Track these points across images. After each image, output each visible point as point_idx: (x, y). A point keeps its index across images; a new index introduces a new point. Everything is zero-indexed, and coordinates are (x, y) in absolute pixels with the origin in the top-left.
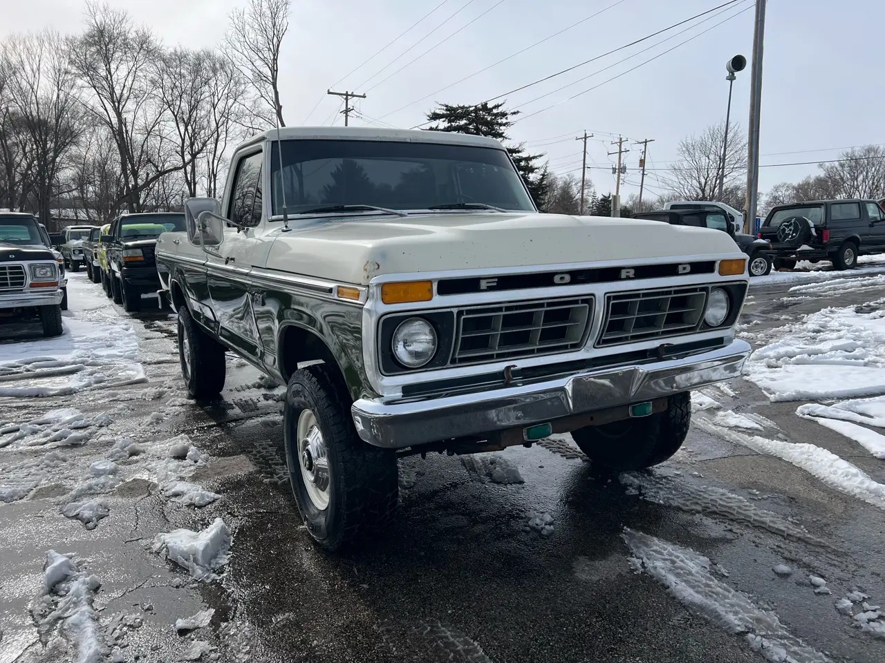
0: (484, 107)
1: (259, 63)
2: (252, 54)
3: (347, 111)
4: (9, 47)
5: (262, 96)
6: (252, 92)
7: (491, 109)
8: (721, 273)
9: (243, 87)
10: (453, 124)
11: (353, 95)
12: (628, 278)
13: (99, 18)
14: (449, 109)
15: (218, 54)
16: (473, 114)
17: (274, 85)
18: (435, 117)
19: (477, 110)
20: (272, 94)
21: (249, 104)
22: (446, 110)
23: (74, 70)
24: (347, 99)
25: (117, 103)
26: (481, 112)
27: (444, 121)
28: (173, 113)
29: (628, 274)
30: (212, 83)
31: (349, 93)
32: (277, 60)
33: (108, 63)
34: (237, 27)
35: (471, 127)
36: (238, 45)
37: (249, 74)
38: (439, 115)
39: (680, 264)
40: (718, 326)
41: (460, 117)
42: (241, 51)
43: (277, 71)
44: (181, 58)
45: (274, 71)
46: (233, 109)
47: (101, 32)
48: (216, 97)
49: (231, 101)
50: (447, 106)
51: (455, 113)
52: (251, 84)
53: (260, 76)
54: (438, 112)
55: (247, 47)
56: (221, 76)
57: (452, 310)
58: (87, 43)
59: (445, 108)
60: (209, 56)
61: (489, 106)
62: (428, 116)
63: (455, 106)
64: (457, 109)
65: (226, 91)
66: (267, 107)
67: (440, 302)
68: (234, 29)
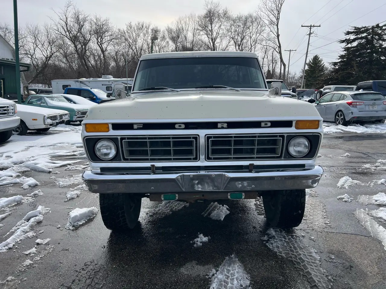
0: (378, 26)
1: (272, 16)
2: (269, 13)
3: (310, 34)
4: (179, 22)
5: (271, 31)
6: (267, 29)
7: (382, 27)
8: (297, 128)
9: (264, 27)
10: (359, 36)
11: (314, 26)
12: (223, 128)
13: (209, 7)
14: (356, 28)
15: (255, 15)
16: (371, 30)
17: (277, 25)
18: (348, 33)
19: (373, 28)
20: (276, 30)
21: (265, 35)
22: (355, 29)
23: (200, 28)
24: (310, 28)
25: (213, 40)
26: (376, 29)
27: (353, 35)
28: (234, 42)
29: (222, 126)
30: (251, 28)
31: (312, 25)
32: (279, 14)
33: (211, 24)
34: (264, 2)
35: (369, 37)
36: (263, 9)
37: (267, 22)
38: (350, 32)
39: (263, 122)
40: (301, 158)
41: (363, 32)
42: (264, 12)
43: (279, 19)
44: (239, 18)
45: (278, 19)
46: (259, 38)
47: (210, 12)
48: (252, 33)
49: (258, 35)
50: (355, 27)
51: (360, 31)
52: (267, 26)
53: (272, 23)
54: (350, 31)
55: (267, 10)
56: (255, 24)
57: (118, 137)
58: (205, 17)
59: (354, 28)
60: (251, 16)
61: (380, 25)
62: (345, 33)
63: (360, 27)
64: (361, 28)
65: (256, 31)
66: (273, 36)
67: (113, 133)
68: (262, 3)
